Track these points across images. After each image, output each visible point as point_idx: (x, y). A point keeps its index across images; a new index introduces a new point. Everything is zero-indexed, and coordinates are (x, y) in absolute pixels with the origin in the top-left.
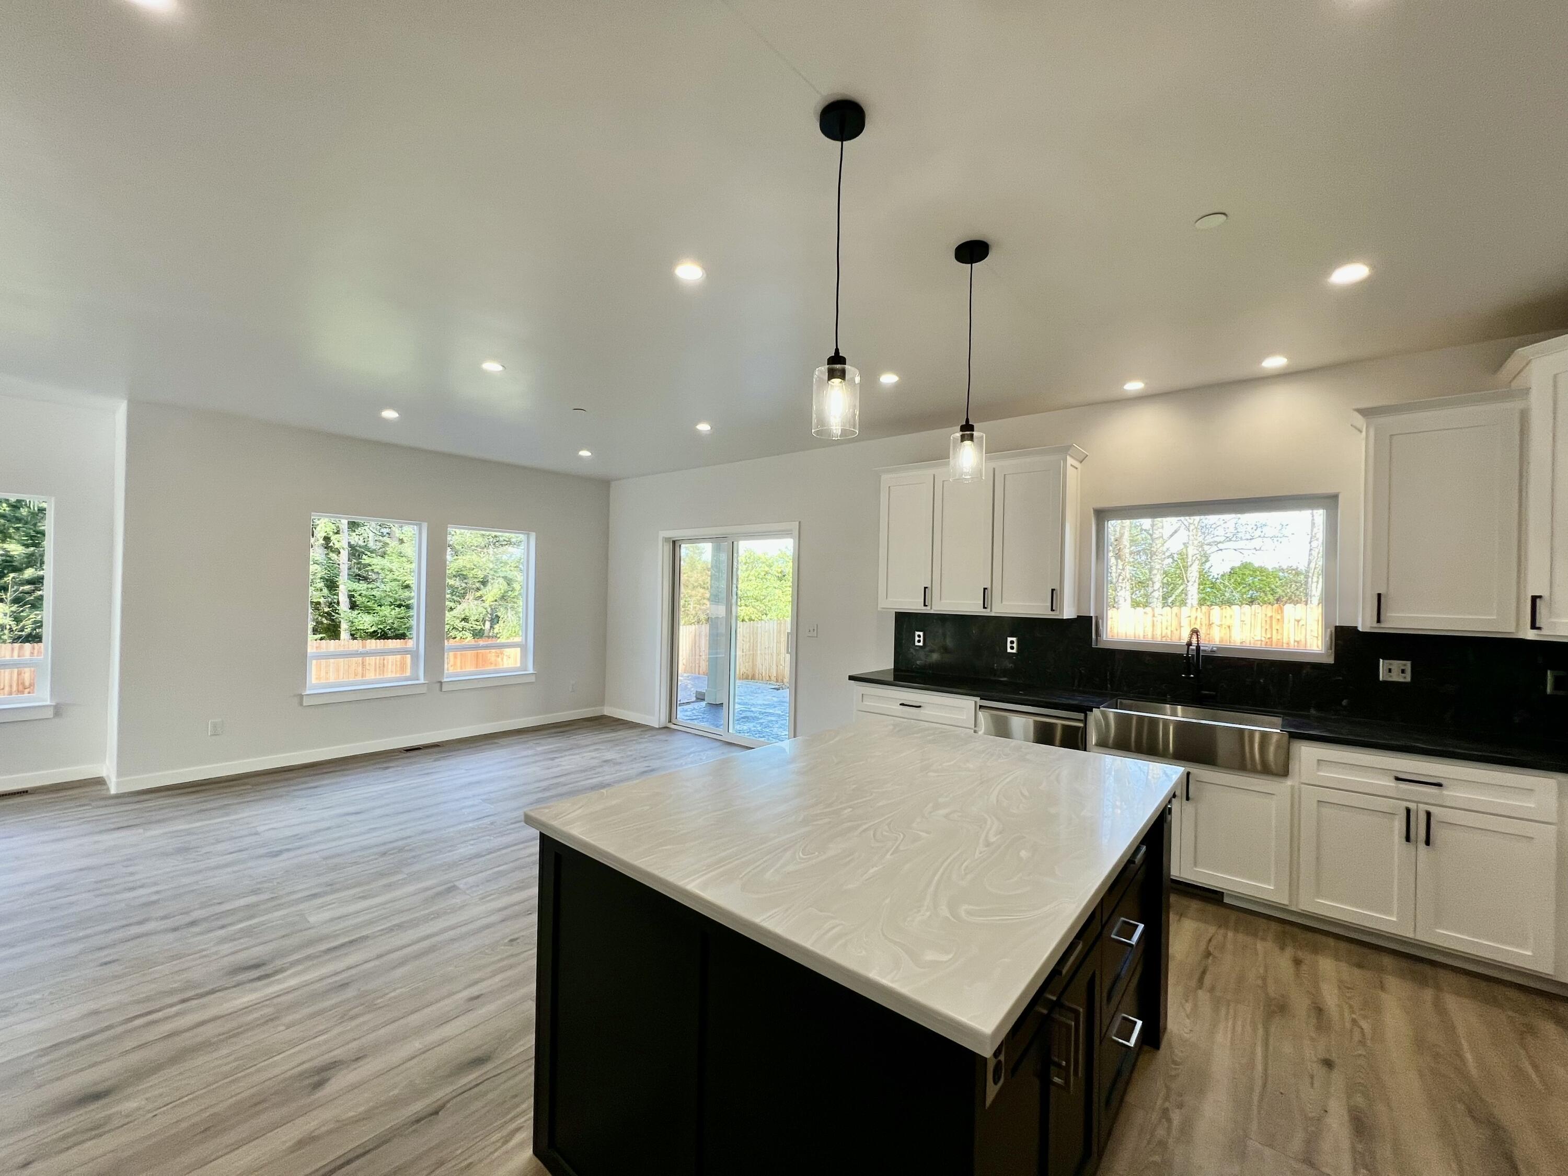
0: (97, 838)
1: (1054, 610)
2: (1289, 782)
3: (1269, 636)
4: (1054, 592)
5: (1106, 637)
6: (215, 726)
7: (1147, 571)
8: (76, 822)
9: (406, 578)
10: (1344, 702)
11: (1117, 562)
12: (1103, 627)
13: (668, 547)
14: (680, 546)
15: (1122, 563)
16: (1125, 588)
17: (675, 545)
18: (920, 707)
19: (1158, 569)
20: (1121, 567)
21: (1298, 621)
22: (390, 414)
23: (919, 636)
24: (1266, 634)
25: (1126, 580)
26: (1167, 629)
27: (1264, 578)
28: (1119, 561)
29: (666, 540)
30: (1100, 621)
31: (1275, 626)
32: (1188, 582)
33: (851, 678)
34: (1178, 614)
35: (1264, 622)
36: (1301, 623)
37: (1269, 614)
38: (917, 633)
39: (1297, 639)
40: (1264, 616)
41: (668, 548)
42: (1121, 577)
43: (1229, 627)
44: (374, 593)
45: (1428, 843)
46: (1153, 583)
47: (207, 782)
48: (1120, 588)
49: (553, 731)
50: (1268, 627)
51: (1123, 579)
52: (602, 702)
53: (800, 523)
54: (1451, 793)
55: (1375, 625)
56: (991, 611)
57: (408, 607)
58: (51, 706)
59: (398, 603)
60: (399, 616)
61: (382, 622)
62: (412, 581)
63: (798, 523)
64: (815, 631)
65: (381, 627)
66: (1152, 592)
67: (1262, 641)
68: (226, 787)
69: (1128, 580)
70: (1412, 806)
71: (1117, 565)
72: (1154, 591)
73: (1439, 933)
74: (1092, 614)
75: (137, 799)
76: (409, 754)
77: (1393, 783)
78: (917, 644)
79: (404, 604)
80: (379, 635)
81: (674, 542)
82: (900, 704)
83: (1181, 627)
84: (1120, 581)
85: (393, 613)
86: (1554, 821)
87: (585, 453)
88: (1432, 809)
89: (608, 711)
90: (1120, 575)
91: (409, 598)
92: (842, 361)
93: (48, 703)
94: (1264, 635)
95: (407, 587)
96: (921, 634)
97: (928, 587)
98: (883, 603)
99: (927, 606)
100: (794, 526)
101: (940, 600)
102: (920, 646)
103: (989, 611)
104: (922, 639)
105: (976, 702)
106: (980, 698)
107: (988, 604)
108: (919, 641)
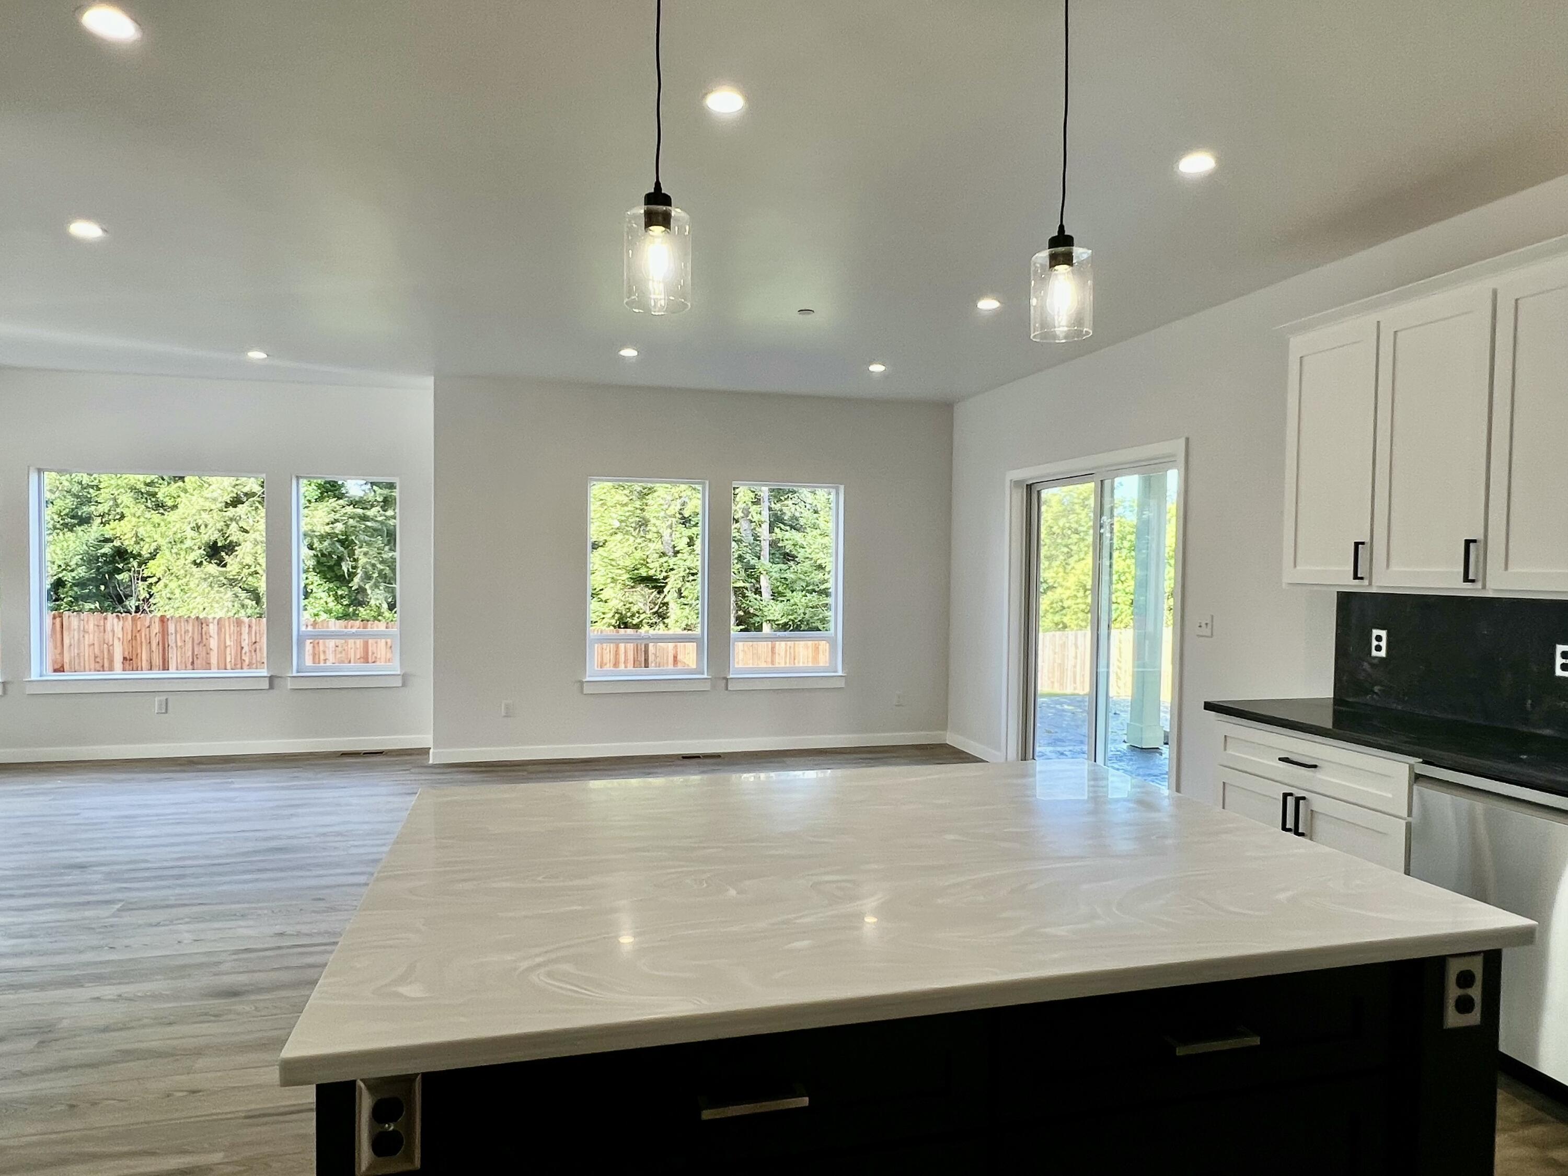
0: (391, 799)
6: (507, 707)
8: (392, 783)
9: (818, 556)
13: (1020, 494)
14: (1039, 492)
17: (1031, 492)
18: (1315, 766)
22: (629, 353)
23: (1379, 638)
29: (1017, 484)
33: (1209, 706)
38: (1375, 632)
41: (1019, 496)
44: (785, 576)
47: (500, 763)
49: (864, 756)
52: (943, 725)
53: (1187, 439)
56: (1484, 586)
57: (825, 593)
58: (399, 675)
59: (810, 588)
60: (810, 604)
61: (794, 612)
62: (828, 562)
63: (1182, 442)
64: (1209, 626)
65: (792, 617)
68: (510, 771)
75: (441, 771)
76: (687, 761)
78: (1374, 653)
79: (817, 589)
80: (792, 628)
81: (1030, 487)
82: (1281, 760)
85: (803, 600)
87: (877, 368)
89: (952, 739)
91: (825, 581)
92: (667, 200)
93: (399, 673)
95: (820, 567)
96: (1383, 633)
97: (1363, 543)
98: (1289, 575)
99: (1362, 578)
100: (1179, 446)
101: (1388, 566)
102: (1381, 659)
103: (1480, 587)
104: (1383, 644)
105: (1411, 767)
106: (1421, 760)
107: (1476, 574)
108: (1378, 648)
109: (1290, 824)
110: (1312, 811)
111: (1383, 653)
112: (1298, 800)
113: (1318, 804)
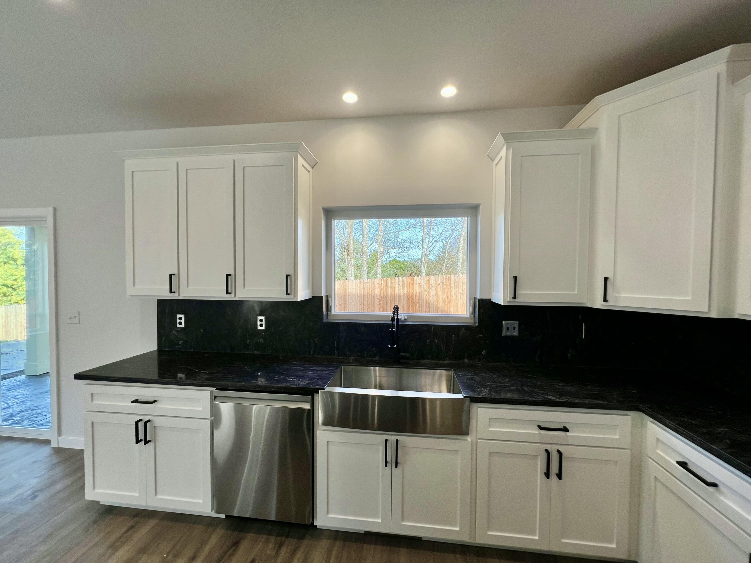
1: (289, 294)
2: (469, 439)
3: (409, 291)
4: (289, 278)
5: (335, 312)
7: (361, 262)
10: (484, 352)
11: (348, 257)
12: (332, 304)
15: (350, 258)
16: (351, 270)
18: (155, 401)
19: (365, 261)
20: (349, 259)
21: (419, 284)
23: (180, 318)
24: (408, 290)
25: (352, 266)
26: (369, 289)
27: (400, 265)
28: (349, 256)
30: (330, 299)
31: (411, 287)
32: (378, 267)
33: (77, 377)
34: (374, 282)
35: (407, 284)
36: (420, 285)
37: (409, 281)
38: (179, 316)
39: (419, 292)
40: (407, 282)
42: (350, 265)
43: (394, 287)
45: (559, 476)
46: (363, 267)
48: (349, 270)
50: (408, 287)
51: (351, 266)
53: (55, 209)
54: (572, 434)
55: (512, 300)
56: (235, 296)
64: (77, 318)
66: (363, 272)
67: (406, 293)
69: (353, 266)
70: (549, 447)
71: (348, 258)
72: (364, 271)
73: (564, 543)
74: (323, 294)
77: (536, 431)
78: (178, 326)
82: (133, 402)
83: (375, 288)
84: (349, 266)
86: (628, 448)
88: (561, 449)
90: (349, 263)
94: (407, 291)
96: (182, 316)
97: (174, 275)
98: (131, 291)
99: (174, 292)
100: (48, 212)
101: (188, 287)
102: (182, 328)
103: (233, 296)
104: (183, 321)
105: (212, 392)
106: (215, 388)
107: (231, 290)
108: (180, 323)
109: (141, 436)
110: (155, 427)
111: (182, 326)
112: (145, 424)
113: (158, 421)
